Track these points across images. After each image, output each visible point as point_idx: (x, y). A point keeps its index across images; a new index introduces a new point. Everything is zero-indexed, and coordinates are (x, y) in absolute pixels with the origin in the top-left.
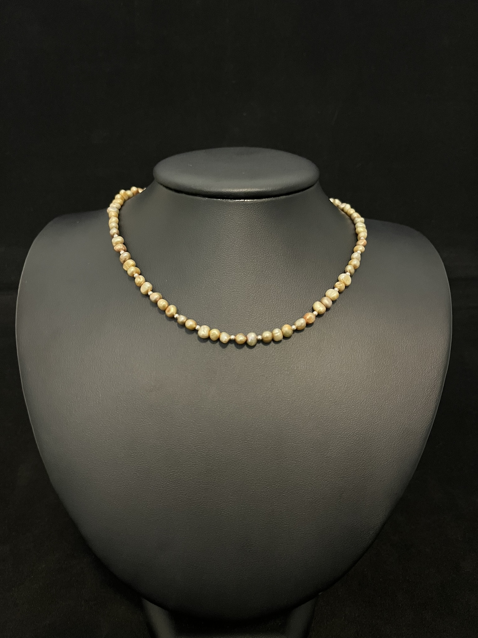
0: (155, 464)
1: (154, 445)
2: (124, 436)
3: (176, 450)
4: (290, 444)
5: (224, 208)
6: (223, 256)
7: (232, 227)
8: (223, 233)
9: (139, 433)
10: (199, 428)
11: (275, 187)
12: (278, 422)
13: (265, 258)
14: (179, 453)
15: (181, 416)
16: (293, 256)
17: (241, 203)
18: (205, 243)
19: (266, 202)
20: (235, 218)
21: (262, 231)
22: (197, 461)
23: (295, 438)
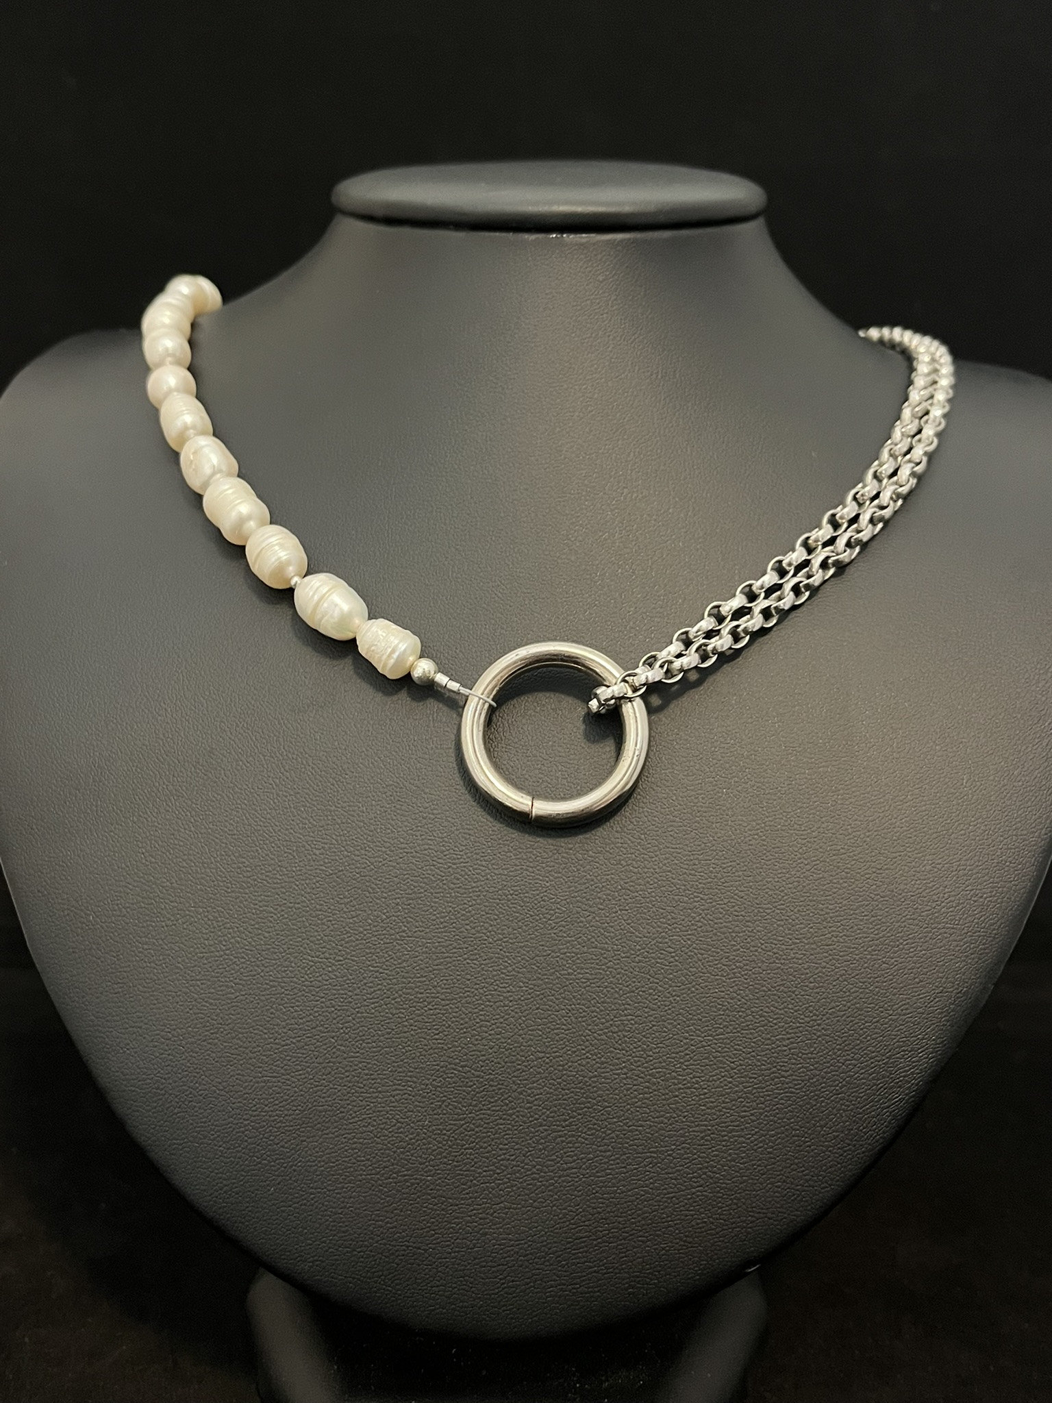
0: (307, 895)
3: (365, 860)
14: (372, 867)
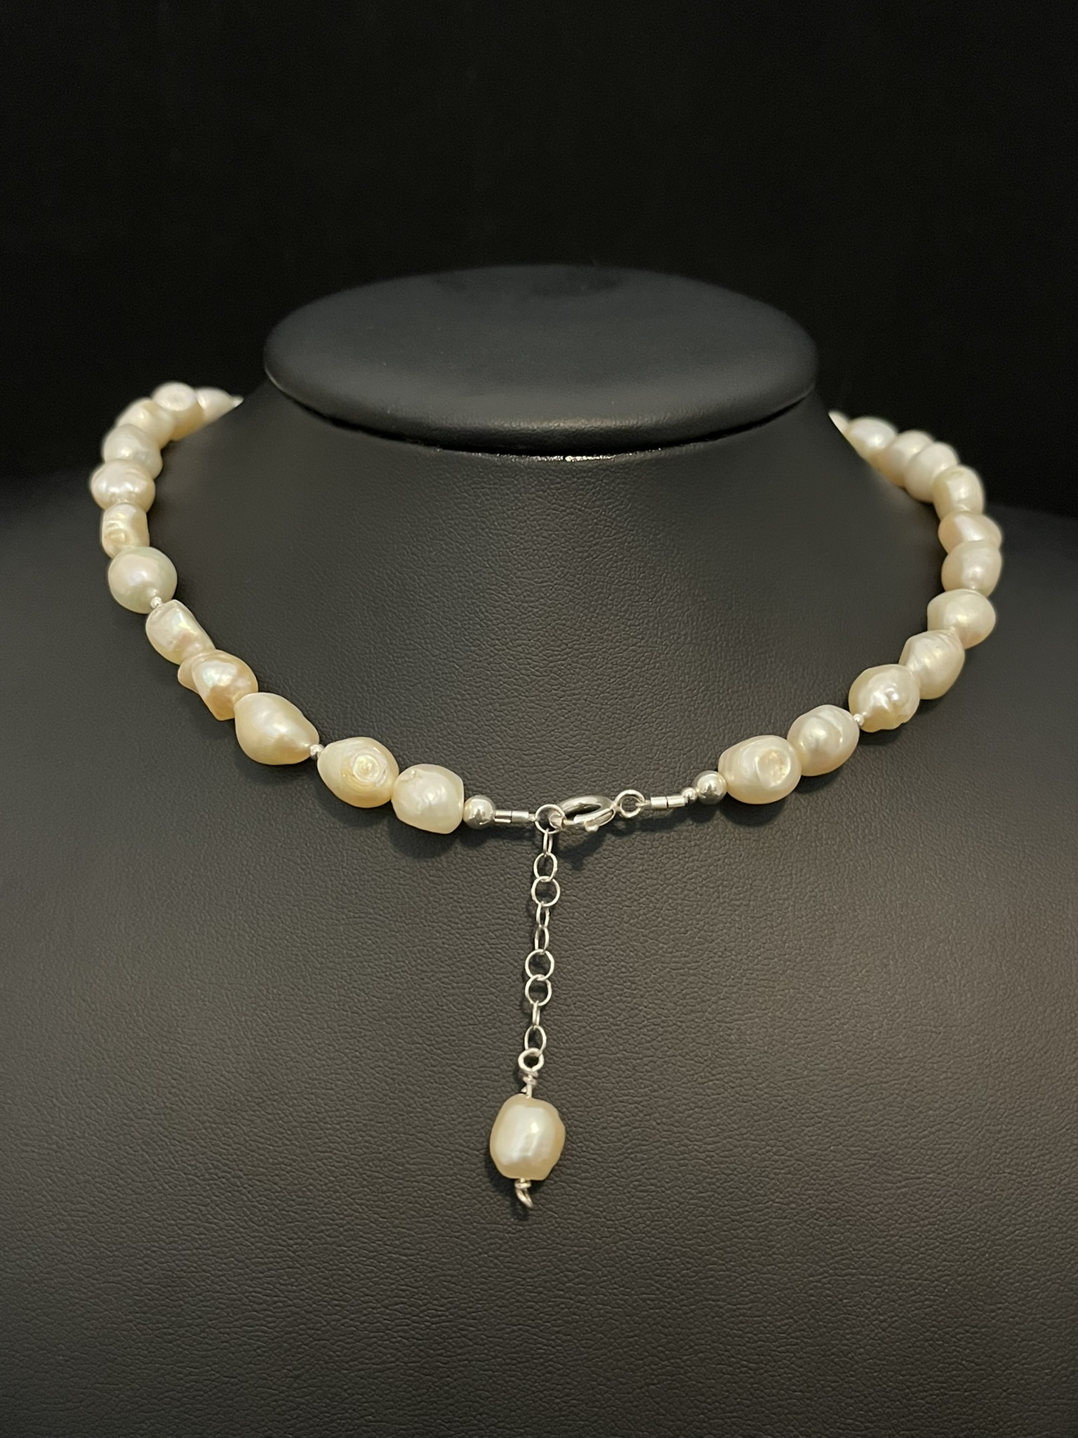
1: (245, 1299)
2: (140, 1265)
4: (713, 1303)
5: (495, 484)
6: (493, 646)
7: (522, 546)
8: (491, 567)
9: (194, 1254)
10: (398, 1242)
11: (669, 415)
12: (672, 1225)
13: (633, 651)
15: (339, 1198)
16: (727, 645)
17: (553, 468)
18: (429, 598)
19: (637, 464)
20: (532, 518)
21: (621, 560)
22: (393, 1359)
23: (731, 1284)
